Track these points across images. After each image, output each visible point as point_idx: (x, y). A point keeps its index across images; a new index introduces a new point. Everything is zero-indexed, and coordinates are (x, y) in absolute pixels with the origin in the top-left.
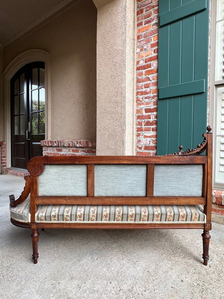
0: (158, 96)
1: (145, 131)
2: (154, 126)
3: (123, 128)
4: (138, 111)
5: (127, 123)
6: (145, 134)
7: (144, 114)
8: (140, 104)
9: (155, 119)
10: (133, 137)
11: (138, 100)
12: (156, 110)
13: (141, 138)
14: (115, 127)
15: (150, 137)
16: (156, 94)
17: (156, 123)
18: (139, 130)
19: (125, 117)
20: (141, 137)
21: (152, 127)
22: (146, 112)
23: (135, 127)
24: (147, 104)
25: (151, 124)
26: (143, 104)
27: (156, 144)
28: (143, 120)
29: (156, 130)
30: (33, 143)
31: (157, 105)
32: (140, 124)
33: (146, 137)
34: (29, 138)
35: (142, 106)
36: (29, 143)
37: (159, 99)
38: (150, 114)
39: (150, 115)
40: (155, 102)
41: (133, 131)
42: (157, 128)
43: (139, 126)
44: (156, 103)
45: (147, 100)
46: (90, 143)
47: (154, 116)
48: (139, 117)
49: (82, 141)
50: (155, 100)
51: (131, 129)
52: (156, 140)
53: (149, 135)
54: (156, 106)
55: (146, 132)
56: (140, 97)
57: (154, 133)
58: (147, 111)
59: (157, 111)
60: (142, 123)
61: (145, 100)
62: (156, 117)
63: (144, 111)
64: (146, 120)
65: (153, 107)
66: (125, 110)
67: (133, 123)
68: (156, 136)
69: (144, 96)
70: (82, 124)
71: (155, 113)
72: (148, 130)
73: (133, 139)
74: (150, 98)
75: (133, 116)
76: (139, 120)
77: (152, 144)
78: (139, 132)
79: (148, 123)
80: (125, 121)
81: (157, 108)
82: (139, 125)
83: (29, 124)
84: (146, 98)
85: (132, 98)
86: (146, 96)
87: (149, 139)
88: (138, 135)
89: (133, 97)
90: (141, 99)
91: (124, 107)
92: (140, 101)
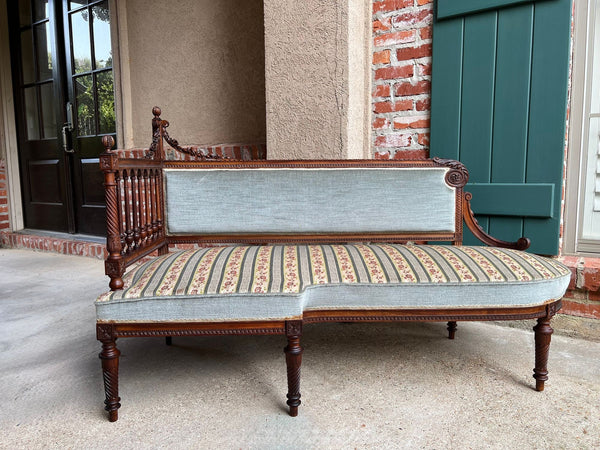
0: (434, 11)
1: (397, 110)
2: (423, 97)
3: (340, 101)
4: (377, 57)
5: (350, 87)
6: (398, 120)
7: (395, 63)
8: (384, 38)
9: (426, 78)
10: (366, 128)
11: (377, 25)
12: (429, 50)
13: (387, 130)
14: (317, 100)
15: (410, 126)
16: (428, 7)
17: (429, 87)
18: (381, 108)
19: (345, 71)
20: (385, 127)
21: (416, 98)
22: (400, 58)
23: (371, 100)
24: (404, 34)
25: (415, 91)
26: (391, 36)
27: (428, 143)
28: (392, 82)
29: (428, 106)
30: (84, 161)
31: (431, 36)
32: (383, 92)
33: (399, 126)
34: (69, 147)
35: (390, 42)
36: (72, 161)
37: (438, 20)
38: (410, 62)
39: (409, 68)
40: (425, 29)
41: (366, 109)
42: (430, 100)
43: (380, 99)
44: (430, 33)
45: (402, 25)
46: (245, 150)
47: (421, 69)
48: (379, 74)
49: (222, 146)
50: (424, 23)
51: (361, 106)
52: (428, 135)
53: (408, 121)
54: (427, 41)
55: (400, 113)
56: (384, 17)
57: (421, 116)
58: (403, 54)
59: (430, 54)
60: (388, 90)
61: (396, 25)
62: (429, 70)
63: (394, 56)
64: (400, 81)
65: (418, 42)
66: (347, 51)
67: (366, 89)
68: (428, 124)
69: (394, 13)
70: (219, 100)
71: (425, 61)
72: (404, 107)
73: (365, 134)
74: (412, 17)
75: (366, 69)
76: (380, 82)
77: (416, 146)
78: (381, 115)
79: (405, 90)
80: (347, 82)
81: (431, 45)
82: (379, 94)
83: (69, 107)
84: (400, 19)
85: (363, 19)
86: (401, 12)
87: (407, 132)
88: (379, 123)
89: (367, 15)
90: (386, 24)
91: (341, 42)
92: (384, 28)
